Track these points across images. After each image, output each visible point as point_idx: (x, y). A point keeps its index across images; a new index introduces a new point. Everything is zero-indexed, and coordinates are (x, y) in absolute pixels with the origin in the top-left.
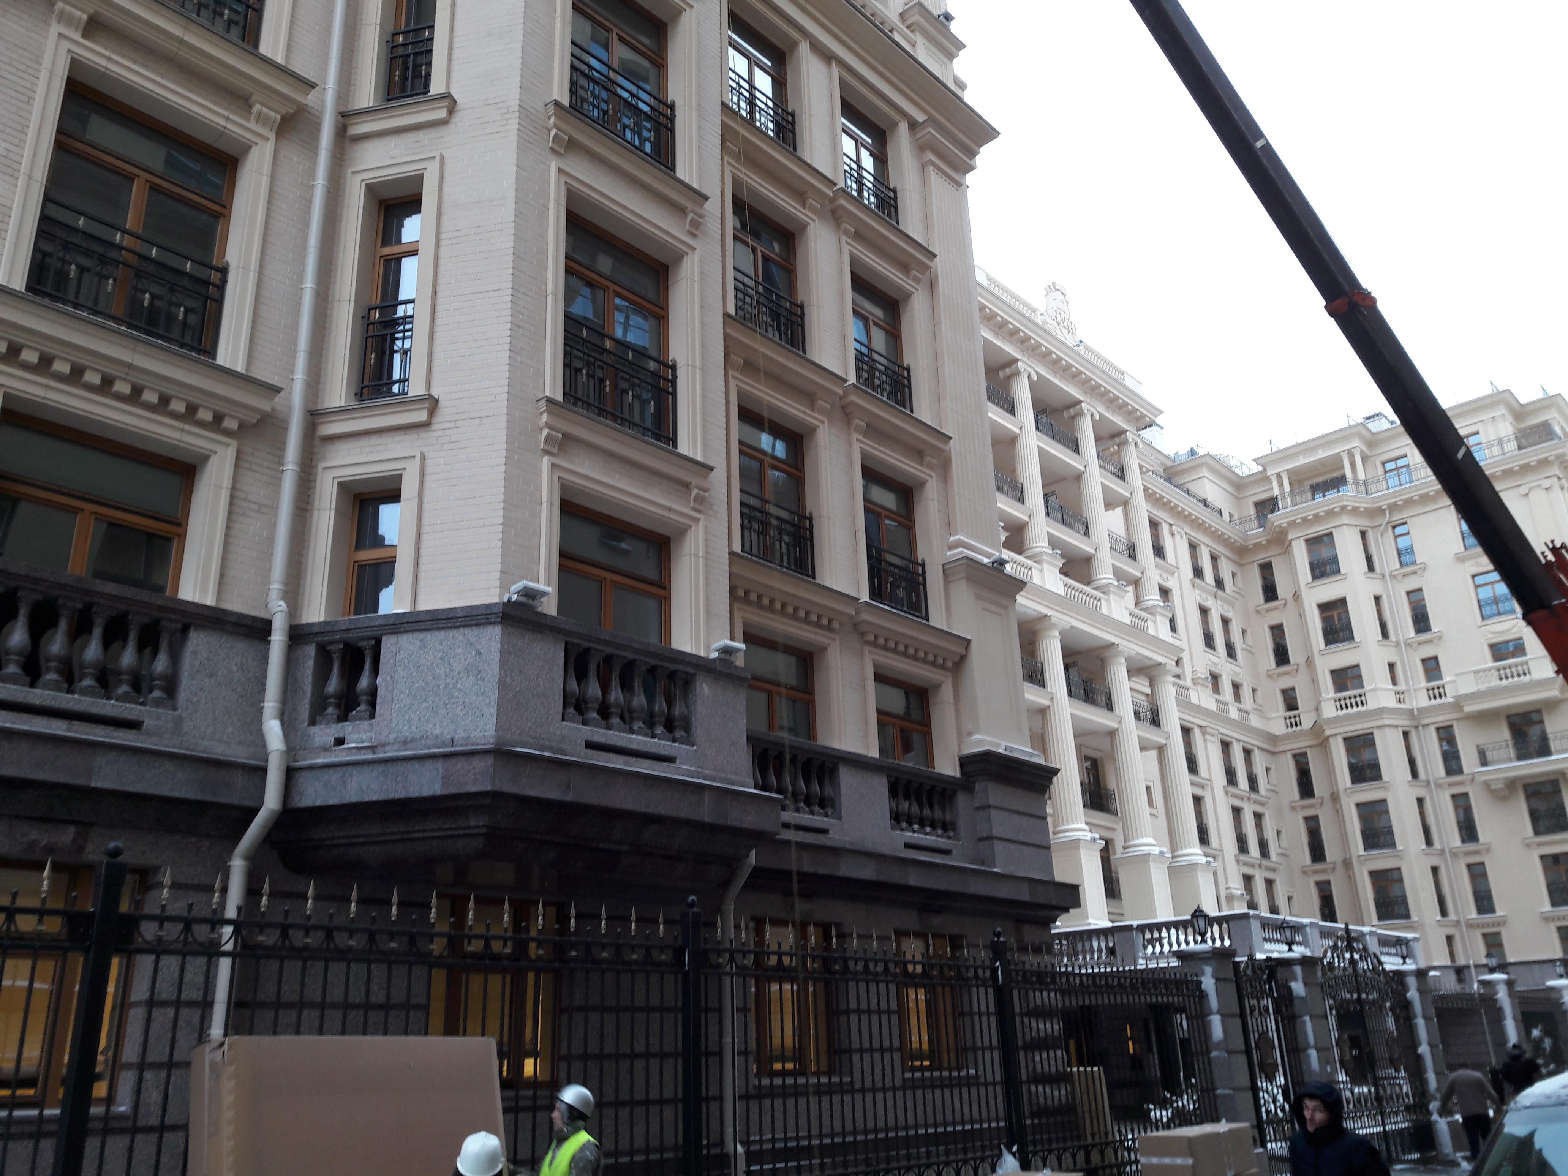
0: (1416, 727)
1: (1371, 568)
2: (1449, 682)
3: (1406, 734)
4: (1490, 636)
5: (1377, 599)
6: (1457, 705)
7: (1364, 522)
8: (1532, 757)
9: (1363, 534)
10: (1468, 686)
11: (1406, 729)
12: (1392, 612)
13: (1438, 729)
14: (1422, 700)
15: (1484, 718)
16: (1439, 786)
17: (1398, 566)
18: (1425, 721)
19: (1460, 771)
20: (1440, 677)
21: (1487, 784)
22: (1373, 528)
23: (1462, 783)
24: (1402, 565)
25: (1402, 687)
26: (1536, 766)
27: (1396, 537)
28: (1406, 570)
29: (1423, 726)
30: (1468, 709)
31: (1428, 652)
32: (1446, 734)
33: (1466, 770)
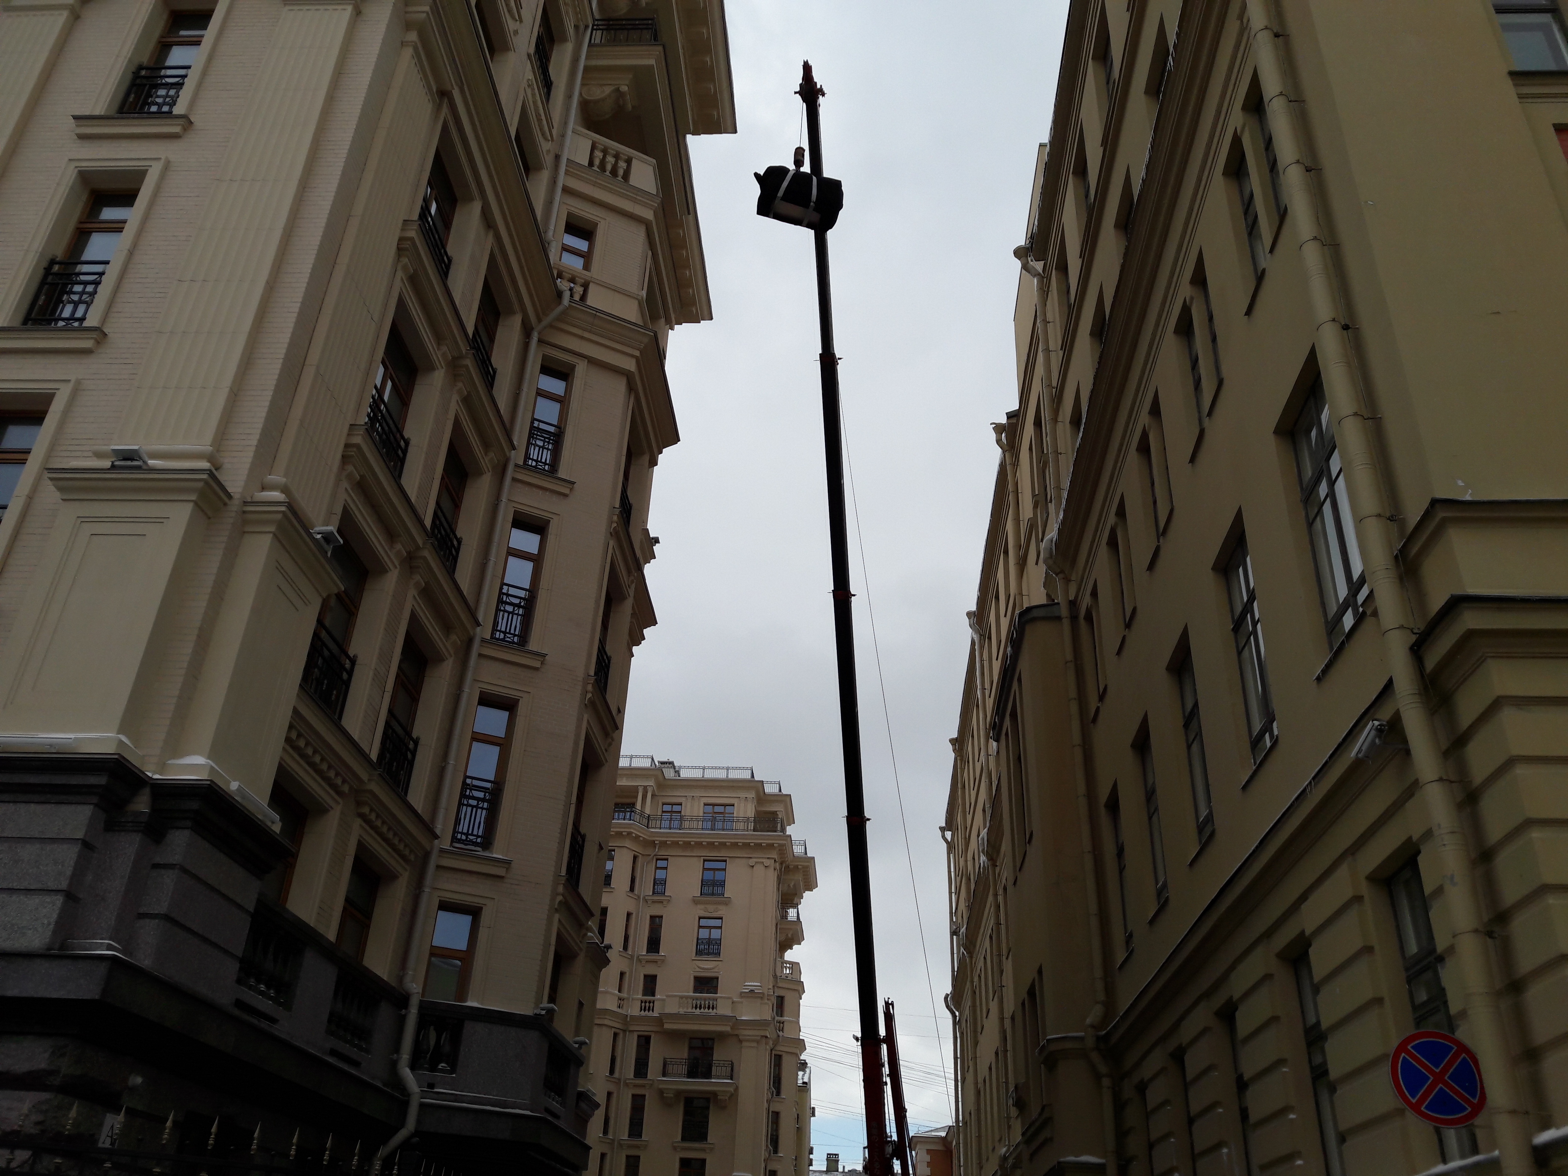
0: (624, 1031)
1: (632, 889)
2: (659, 1000)
3: (616, 1035)
4: (698, 970)
5: (629, 915)
6: (660, 1021)
7: (639, 849)
8: (698, 1078)
9: (635, 858)
10: (672, 1008)
11: (618, 1031)
12: (636, 928)
13: (639, 1036)
14: (634, 1010)
15: (674, 1036)
16: (627, 1085)
17: (651, 894)
18: (632, 1028)
19: (645, 1076)
20: (653, 995)
21: (661, 1092)
22: (643, 855)
23: (643, 1086)
24: (654, 893)
25: (624, 995)
26: (698, 1085)
27: (657, 868)
28: (656, 898)
29: (630, 1031)
30: (667, 1026)
31: (650, 970)
32: (644, 1042)
33: (649, 1077)
